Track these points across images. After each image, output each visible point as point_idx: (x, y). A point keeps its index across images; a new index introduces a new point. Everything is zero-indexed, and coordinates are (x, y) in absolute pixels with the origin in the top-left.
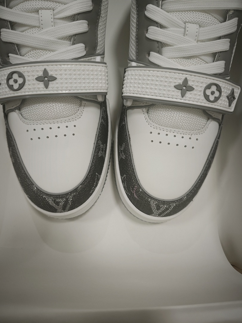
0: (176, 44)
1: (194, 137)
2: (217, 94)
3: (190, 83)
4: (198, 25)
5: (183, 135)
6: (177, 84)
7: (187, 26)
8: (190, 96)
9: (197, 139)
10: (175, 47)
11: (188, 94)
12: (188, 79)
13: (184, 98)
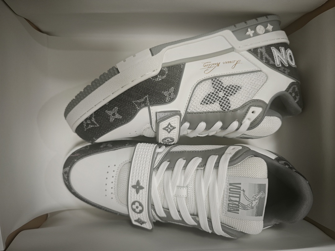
0: (172, 181)
1: (113, 196)
2: (138, 210)
3: (141, 191)
4: (186, 196)
5: (113, 188)
6: (140, 182)
7: (184, 188)
8: (133, 192)
9: (112, 198)
10: (170, 180)
11: (134, 190)
12: (144, 190)
13: (132, 188)
